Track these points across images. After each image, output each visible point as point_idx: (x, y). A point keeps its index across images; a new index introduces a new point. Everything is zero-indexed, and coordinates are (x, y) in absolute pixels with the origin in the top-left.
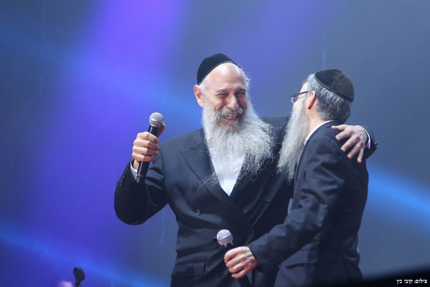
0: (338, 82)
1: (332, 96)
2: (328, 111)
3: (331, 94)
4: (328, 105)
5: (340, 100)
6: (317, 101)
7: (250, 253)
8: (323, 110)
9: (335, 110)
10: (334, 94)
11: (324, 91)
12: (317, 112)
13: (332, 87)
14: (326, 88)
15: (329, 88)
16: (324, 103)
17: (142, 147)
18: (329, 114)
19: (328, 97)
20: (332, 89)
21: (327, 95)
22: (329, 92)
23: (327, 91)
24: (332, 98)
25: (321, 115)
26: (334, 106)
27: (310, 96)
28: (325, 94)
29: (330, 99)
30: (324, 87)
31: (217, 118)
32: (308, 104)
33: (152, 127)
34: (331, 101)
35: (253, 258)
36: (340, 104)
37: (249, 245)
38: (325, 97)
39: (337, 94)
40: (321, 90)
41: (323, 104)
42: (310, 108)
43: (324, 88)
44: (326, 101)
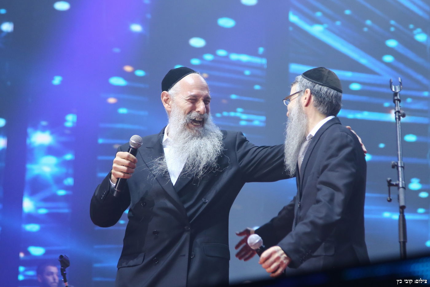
0: (328, 77)
1: (326, 90)
2: (325, 105)
3: (325, 89)
4: (324, 99)
5: (334, 92)
6: (313, 98)
7: (282, 252)
8: (320, 104)
9: (331, 102)
10: (328, 88)
11: (317, 87)
12: (315, 108)
13: (324, 82)
14: (319, 84)
15: (322, 84)
16: (321, 97)
17: (122, 165)
18: (326, 108)
19: (322, 92)
20: (325, 84)
21: (321, 90)
22: (323, 87)
23: (320, 86)
24: (326, 92)
25: (319, 110)
26: (330, 99)
27: (304, 94)
28: (319, 90)
29: (325, 93)
30: (316, 83)
31: (186, 121)
32: (304, 102)
33: (132, 148)
34: (326, 94)
35: (285, 255)
36: (335, 96)
37: (279, 244)
38: (320, 92)
39: (330, 88)
40: (314, 86)
41: (320, 99)
42: (307, 105)
43: (317, 85)
44: (321, 95)
